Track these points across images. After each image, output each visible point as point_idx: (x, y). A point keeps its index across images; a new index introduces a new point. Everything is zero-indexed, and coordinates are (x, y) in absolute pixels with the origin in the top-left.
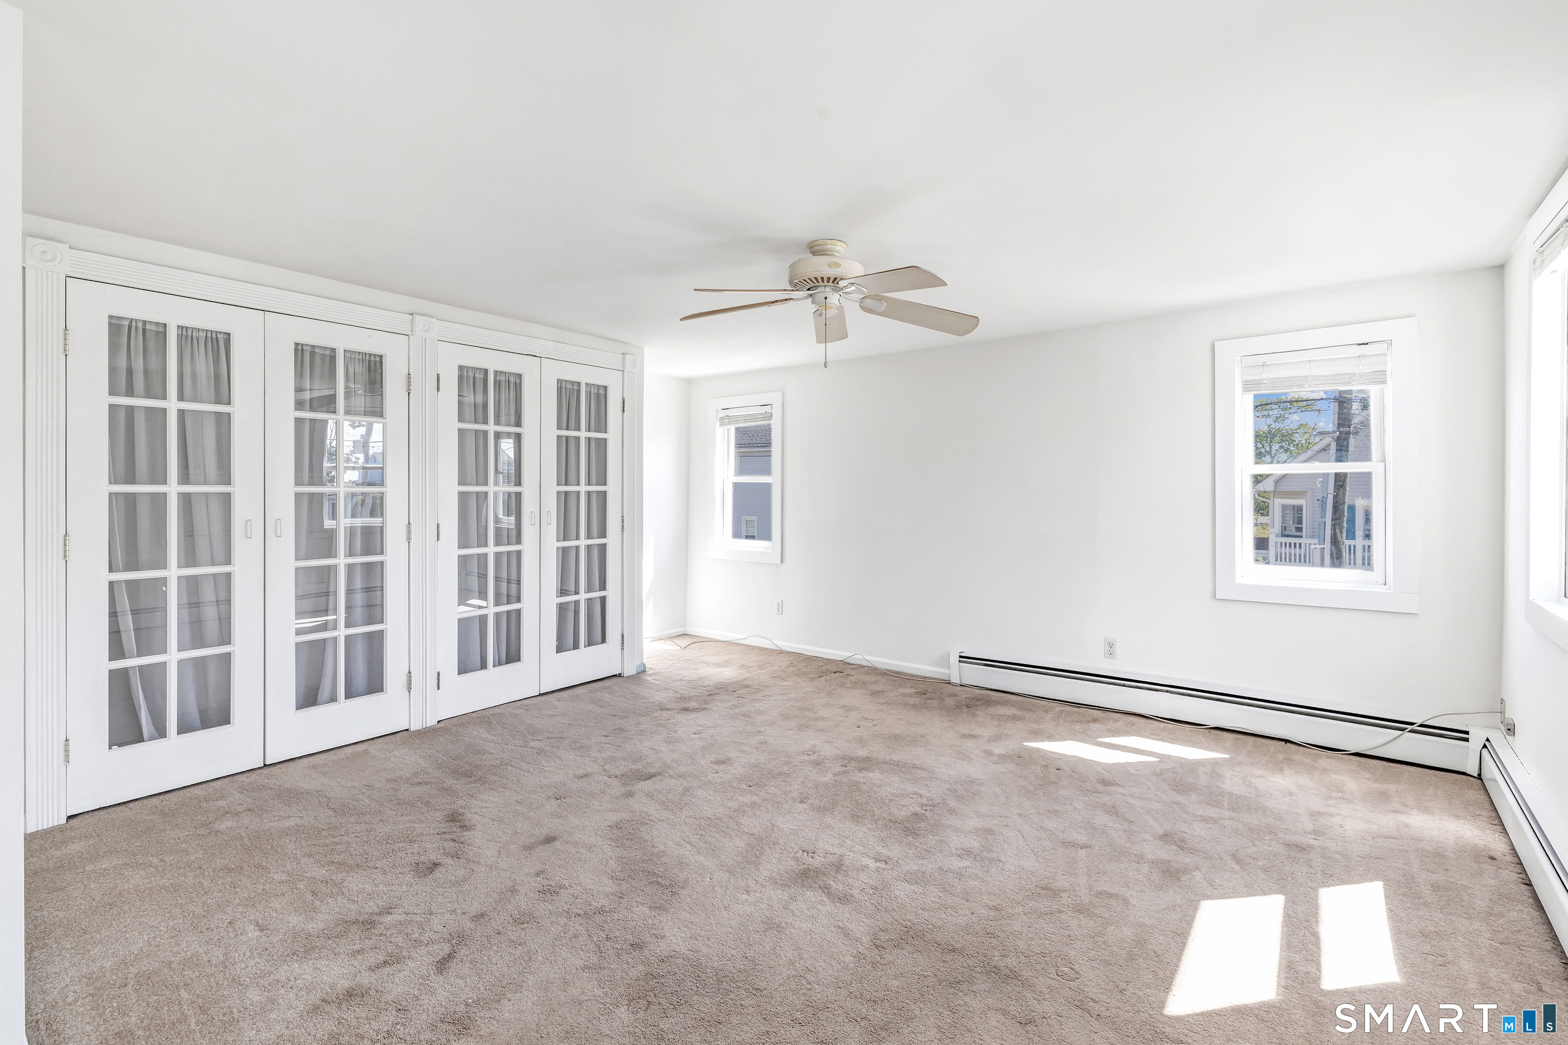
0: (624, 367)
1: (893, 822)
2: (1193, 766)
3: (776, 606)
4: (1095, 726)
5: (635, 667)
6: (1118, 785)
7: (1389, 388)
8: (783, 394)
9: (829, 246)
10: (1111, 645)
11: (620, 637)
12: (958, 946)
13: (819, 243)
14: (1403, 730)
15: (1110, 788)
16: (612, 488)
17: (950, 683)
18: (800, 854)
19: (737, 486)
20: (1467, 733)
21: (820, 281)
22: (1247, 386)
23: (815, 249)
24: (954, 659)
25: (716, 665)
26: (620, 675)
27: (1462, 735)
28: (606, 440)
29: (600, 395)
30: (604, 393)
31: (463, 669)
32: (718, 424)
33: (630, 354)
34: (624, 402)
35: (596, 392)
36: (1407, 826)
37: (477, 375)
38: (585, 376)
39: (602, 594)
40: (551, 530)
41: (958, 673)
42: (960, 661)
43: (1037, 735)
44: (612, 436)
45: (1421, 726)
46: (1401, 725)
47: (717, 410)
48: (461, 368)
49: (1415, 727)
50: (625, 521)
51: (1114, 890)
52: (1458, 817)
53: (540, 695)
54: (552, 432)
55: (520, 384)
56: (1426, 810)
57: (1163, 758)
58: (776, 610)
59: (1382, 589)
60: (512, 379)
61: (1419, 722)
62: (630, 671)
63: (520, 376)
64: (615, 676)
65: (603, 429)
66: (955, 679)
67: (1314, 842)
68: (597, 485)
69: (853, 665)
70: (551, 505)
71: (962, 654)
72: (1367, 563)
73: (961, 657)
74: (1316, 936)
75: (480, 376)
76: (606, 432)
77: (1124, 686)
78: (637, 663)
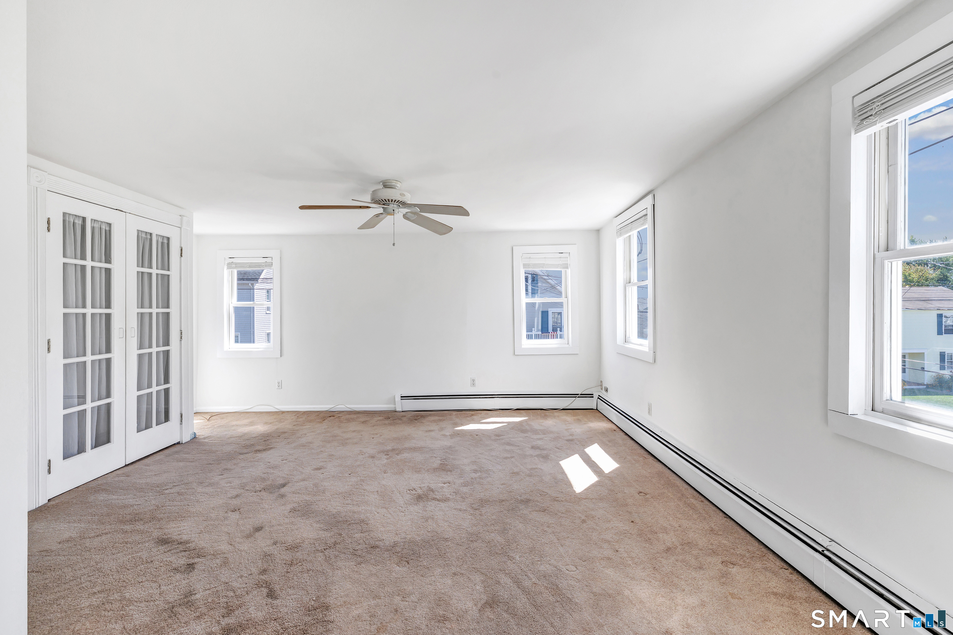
0: (181, 224)
1: (435, 470)
2: (520, 423)
3: (277, 384)
4: (475, 417)
5: (190, 435)
6: (503, 435)
7: (569, 271)
8: (281, 251)
9: (394, 184)
10: (473, 380)
11: (179, 416)
12: (504, 499)
13: (389, 181)
14: (576, 397)
15: (501, 437)
16: (173, 310)
17: (396, 412)
18: (408, 491)
19: (237, 309)
20: (593, 394)
21: (390, 201)
22: (525, 266)
23: (386, 185)
24: (398, 398)
25: (246, 425)
26: (178, 443)
27: (591, 396)
28: (168, 276)
29: (166, 243)
30: (167, 242)
31: (66, 456)
32: (226, 267)
33: (186, 217)
34: (181, 250)
35: (161, 241)
36: (591, 427)
37: (76, 221)
38: (157, 230)
39: (166, 386)
40: (134, 342)
41: (401, 406)
42: (401, 399)
43: (457, 425)
44: (174, 273)
45: (581, 395)
46: (574, 396)
47: (225, 258)
48: (64, 214)
49: (579, 396)
50: (183, 333)
51: (534, 467)
52: (600, 421)
53: (126, 465)
54: (134, 269)
55: (110, 231)
56: (592, 422)
57: (509, 423)
58: (277, 387)
59: (567, 346)
60: (103, 227)
61: (580, 393)
62: (186, 438)
63: (110, 225)
64: (175, 444)
65: (167, 268)
66: (399, 409)
67: (572, 438)
68: (162, 308)
69: (335, 412)
70: (134, 323)
71: (402, 396)
72: (561, 337)
73: (401, 397)
74: (594, 462)
75: (79, 222)
76: (168, 270)
77: (480, 398)
78: (191, 432)
